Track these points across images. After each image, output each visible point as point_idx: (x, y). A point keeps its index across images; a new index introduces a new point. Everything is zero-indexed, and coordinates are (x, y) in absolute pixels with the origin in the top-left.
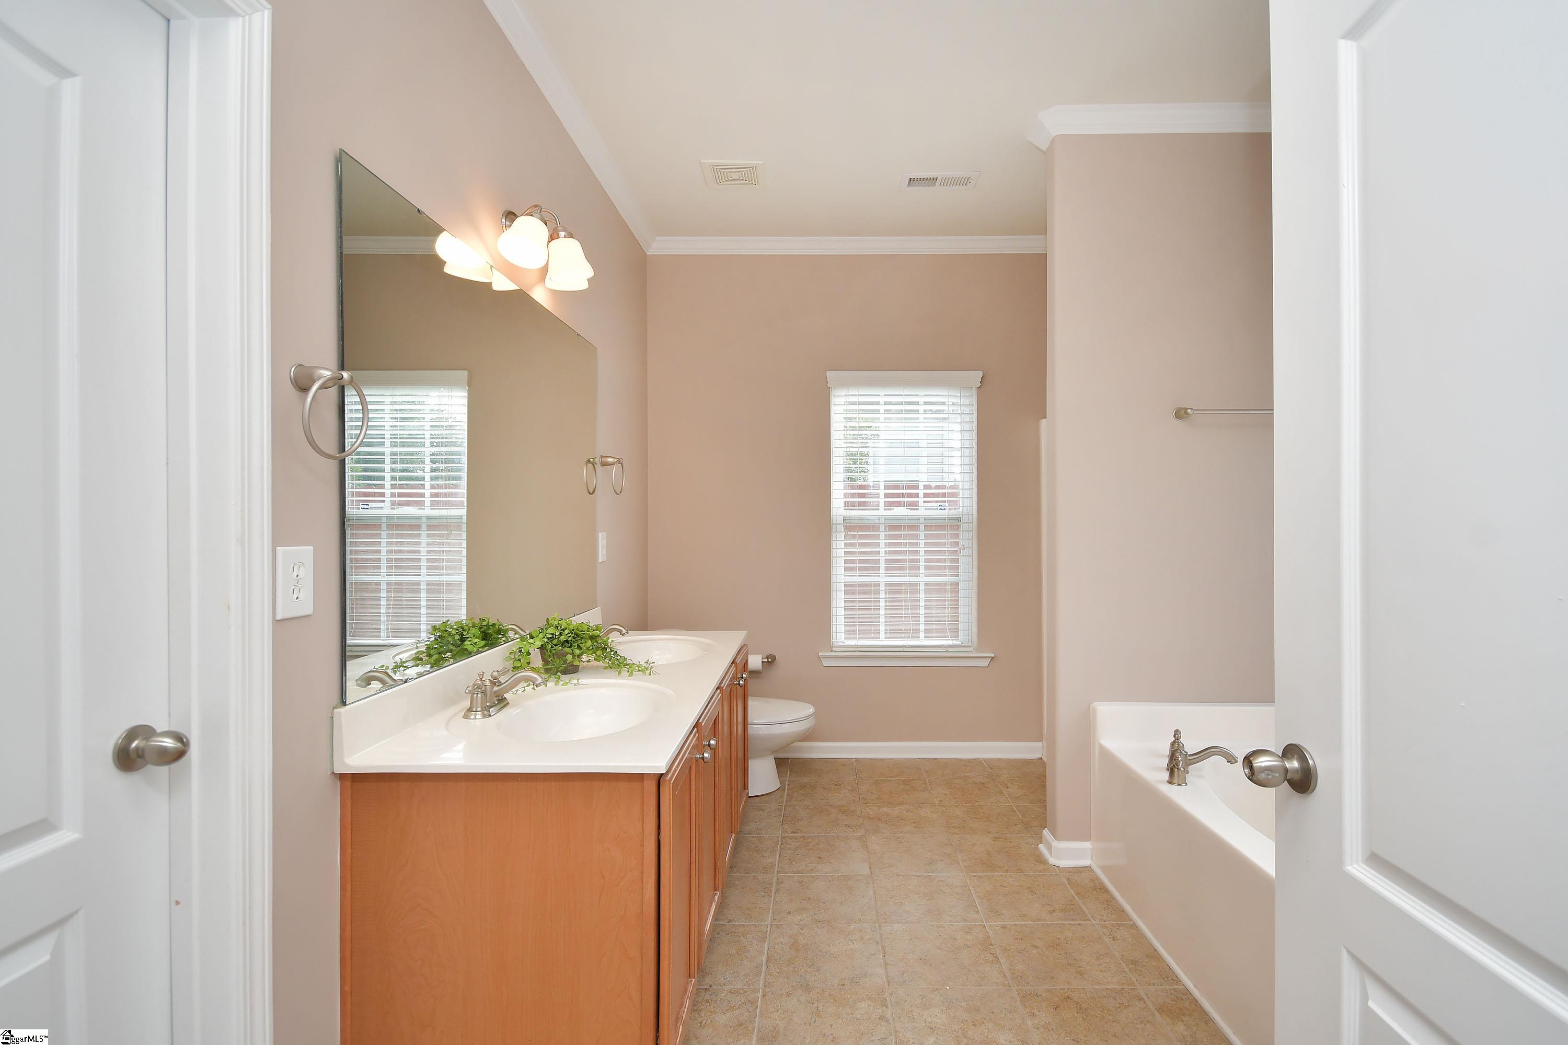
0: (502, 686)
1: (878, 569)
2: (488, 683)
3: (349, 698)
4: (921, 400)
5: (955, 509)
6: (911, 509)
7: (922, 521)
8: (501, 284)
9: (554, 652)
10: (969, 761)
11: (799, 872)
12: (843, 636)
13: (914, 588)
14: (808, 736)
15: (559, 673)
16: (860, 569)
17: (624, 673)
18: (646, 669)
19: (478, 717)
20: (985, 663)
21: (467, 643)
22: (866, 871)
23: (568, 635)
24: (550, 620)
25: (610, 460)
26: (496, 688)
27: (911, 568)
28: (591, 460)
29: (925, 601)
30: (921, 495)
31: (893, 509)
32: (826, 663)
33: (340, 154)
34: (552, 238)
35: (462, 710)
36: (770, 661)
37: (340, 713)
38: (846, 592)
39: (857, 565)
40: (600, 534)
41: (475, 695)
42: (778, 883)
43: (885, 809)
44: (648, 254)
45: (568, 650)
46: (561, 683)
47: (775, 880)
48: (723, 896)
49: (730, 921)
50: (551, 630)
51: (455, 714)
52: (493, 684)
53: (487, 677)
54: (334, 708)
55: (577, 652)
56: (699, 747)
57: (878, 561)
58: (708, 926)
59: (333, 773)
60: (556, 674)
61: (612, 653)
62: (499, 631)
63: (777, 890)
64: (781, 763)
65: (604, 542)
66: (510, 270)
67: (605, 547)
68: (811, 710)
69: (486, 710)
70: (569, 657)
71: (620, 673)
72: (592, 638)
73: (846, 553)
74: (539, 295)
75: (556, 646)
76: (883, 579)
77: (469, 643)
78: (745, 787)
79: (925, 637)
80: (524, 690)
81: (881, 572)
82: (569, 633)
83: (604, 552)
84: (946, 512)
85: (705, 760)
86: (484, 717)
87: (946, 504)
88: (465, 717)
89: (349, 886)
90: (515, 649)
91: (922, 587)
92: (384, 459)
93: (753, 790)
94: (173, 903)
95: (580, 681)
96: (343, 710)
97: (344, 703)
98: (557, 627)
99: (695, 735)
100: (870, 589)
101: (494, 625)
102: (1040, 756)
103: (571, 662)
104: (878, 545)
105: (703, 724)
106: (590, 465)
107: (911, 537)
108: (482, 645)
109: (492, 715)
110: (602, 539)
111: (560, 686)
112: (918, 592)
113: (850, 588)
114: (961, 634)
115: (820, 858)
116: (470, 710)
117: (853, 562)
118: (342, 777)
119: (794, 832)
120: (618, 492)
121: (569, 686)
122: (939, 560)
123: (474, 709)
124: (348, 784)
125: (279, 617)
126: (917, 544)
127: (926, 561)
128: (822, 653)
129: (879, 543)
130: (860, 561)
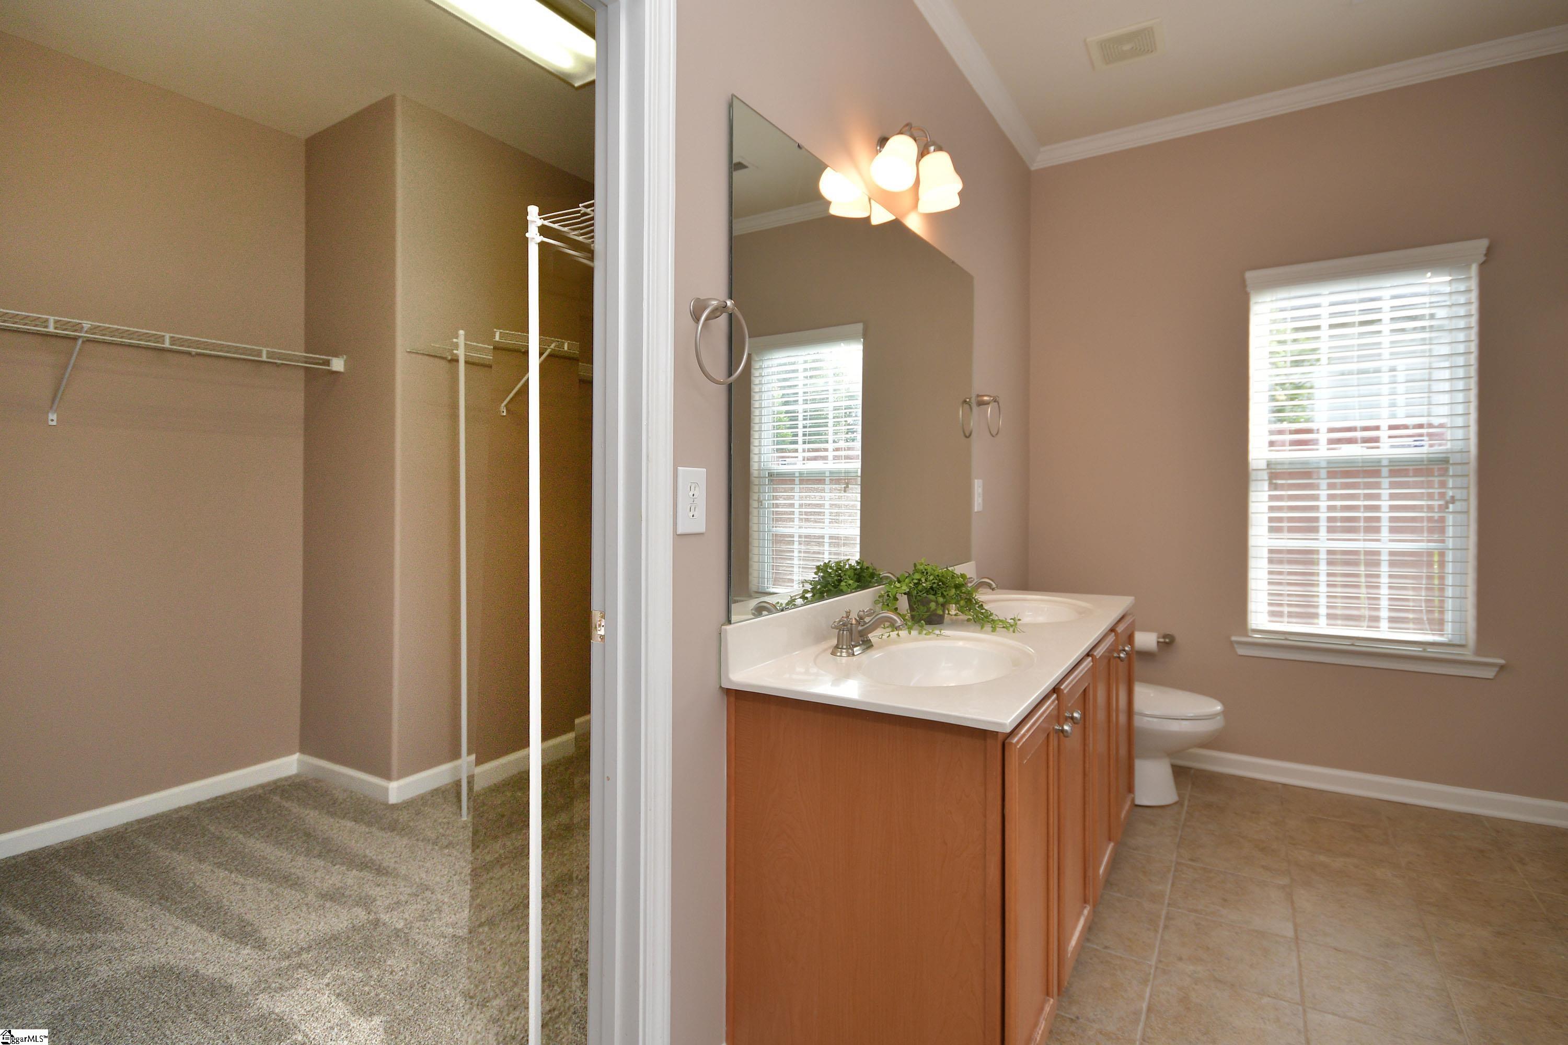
0: (866, 626)
1: (1317, 530)
2: (854, 622)
3: (734, 618)
4: (1386, 293)
5: (1440, 445)
6: (1368, 448)
7: (1385, 463)
8: (880, 216)
9: (919, 598)
11: (1196, 911)
12: (1265, 618)
13: (1372, 558)
14: (1214, 742)
15: (922, 622)
17: (988, 627)
18: (1011, 626)
19: (844, 654)
20: (1490, 673)
21: (843, 584)
22: (1290, 933)
23: (933, 581)
24: (917, 565)
25: (986, 398)
26: (860, 628)
27: (1368, 530)
28: (968, 400)
29: (1389, 576)
30: (1384, 427)
31: (1340, 449)
32: (1241, 651)
33: (732, 99)
34: (922, 153)
35: (830, 648)
36: (1167, 642)
37: (726, 629)
38: (1271, 561)
39: (1287, 524)
40: (976, 480)
41: (841, 632)
42: (1169, 918)
43: (1322, 858)
44: (1033, 168)
45: (931, 597)
46: (924, 632)
47: (1164, 912)
48: (1095, 912)
49: (1106, 947)
50: (917, 576)
51: (825, 650)
52: (858, 623)
53: (854, 616)
54: (722, 625)
55: (941, 600)
56: (1059, 716)
58: (1073, 943)
59: (721, 687)
60: (919, 621)
61: (977, 606)
62: (872, 575)
63: (1166, 927)
64: (1180, 773)
65: (980, 490)
66: (886, 198)
67: (981, 495)
68: (1219, 708)
69: (850, 648)
70: (933, 605)
71: (982, 628)
72: (957, 587)
73: (1269, 508)
74: (915, 223)
75: (921, 592)
76: (1323, 542)
77: (845, 584)
78: (1130, 789)
79: (1389, 628)
80: (889, 636)
81: (1321, 534)
82: (933, 579)
83: (980, 500)
84: (1425, 450)
85: (1065, 734)
86: (848, 656)
87: (1425, 438)
88: (833, 653)
89: (733, 798)
90: (883, 593)
91: (1385, 557)
92: (798, 416)
93: (1143, 798)
94: (606, 779)
95: (942, 631)
96: (728, 627)
97: (729, 622)
98: (923, 573)
99: (1053, 702)
100: (1307, 557)
101: (868, 568)
103: (934, 611)
104: (1317, 497)
105: (1065, 692)
106: (966, 406)
107: (1368, 486)
108: (854, 587)
109: (855, 654)
110: (978, 487)
111: (923, 636)
112: (1377, 564)
113: (1276, 556)
114: (1449, 628)
115: (1225, 900)
116: (837, 647)
117: (1280, 520)
118: (728, 692)
119: (1192, 860)
120: (994, 434)
121: (932, 636)
122: (1413, 519)
123: (840, 647)
124: (732, 699)
125: (679, 532)
127: (1392, 519)
128: (1234, 638)
129: (1318, 495)
130: (1291, 519)
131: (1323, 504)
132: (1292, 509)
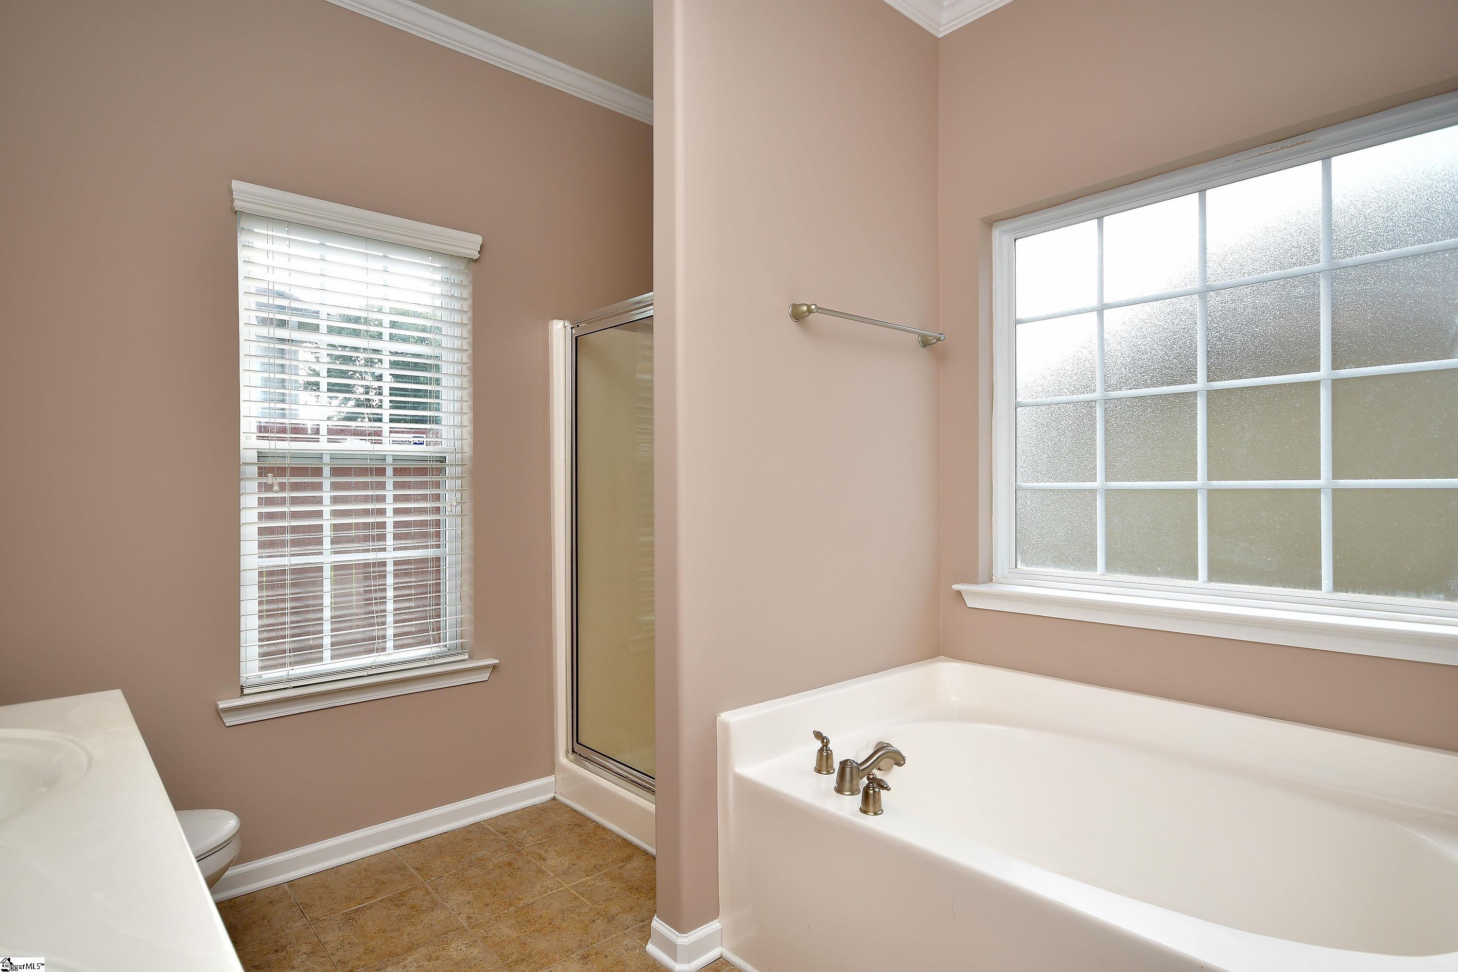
1: (320, 542)
5: (437, 443)
6: (370, 441)
7: (389, 460)
10: (468, 829)
12: (256, 664)
16: (295, 543)
20: (485, 676)
27: (372, 538)
29: (395, 589)
30: (386, 418)
31: (344, 440)
32: (229, 721)
38: (262, 586)
39: (288, 537)
57: (320, 528)
73: (261, 516)
76: (326, 557)
81: (325, 547)
84: (423, 447)
87: (427, 432)
91: (390, 568)
100: (306, 577)
102: (552, 795)
104: (319, 501)
107: (371, 486)
112: (383, 576)
113: (272, 578)
117: (274, 531)
122: (416, 524)
126: (382, 499)
127: (397, 524)
128: (222, 705)
129: (321, 497)
130: (294, 529)
131: (327, 509)
132: (295, 515)
